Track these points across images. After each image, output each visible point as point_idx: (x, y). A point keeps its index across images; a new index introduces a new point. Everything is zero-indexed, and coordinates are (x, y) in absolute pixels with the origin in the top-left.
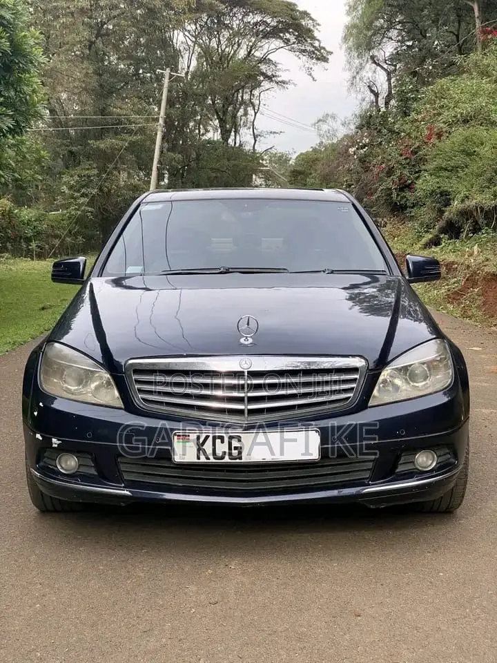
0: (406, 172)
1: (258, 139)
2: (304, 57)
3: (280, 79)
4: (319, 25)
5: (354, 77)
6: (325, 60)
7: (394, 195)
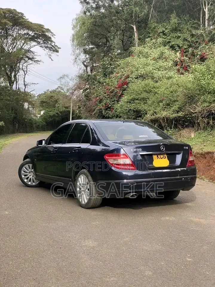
0: (108, 101)
1: (26, 86)
2: (47, 50)
3: (36, 59)
4: (55, 35)
5: (76, 58)
6: (57, 51)
7: (103, 112)
